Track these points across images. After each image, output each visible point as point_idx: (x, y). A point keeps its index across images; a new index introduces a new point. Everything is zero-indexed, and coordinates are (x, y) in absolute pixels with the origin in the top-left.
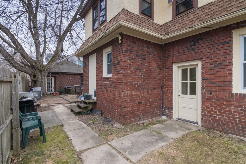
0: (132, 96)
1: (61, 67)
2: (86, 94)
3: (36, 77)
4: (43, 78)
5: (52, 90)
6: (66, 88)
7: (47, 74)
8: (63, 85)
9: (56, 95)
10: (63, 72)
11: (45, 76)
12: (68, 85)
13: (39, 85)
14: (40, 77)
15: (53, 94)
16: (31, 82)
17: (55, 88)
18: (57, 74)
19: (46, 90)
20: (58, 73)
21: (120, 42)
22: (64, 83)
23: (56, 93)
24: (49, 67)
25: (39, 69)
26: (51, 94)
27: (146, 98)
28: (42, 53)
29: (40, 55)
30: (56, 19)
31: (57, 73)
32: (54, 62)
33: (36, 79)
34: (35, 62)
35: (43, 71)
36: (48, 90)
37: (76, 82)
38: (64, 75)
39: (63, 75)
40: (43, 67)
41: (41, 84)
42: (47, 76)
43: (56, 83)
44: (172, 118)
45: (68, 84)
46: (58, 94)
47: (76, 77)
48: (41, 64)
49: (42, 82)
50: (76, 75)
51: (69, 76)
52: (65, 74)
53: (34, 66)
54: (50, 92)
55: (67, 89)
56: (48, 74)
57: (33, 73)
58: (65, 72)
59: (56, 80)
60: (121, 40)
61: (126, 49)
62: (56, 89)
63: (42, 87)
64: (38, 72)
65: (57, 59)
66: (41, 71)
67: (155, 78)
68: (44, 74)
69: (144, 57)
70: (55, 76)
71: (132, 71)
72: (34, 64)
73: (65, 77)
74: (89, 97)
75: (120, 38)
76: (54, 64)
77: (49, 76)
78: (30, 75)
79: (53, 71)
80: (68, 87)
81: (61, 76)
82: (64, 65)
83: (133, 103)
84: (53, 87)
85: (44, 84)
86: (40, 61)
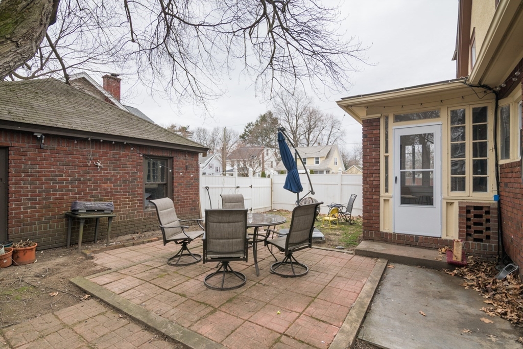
6: (82, 214)
8: (56, 199)
9: (13, 264)
18: (18, 132)
20: (24, 131)
22: (61, 188)
23: (15, 253)
31: (19, 128)
37: (124, 181)
38: (65, 147)
39: (53, 145)
43: (12, 188)
45: (84, 190)
47: (125, 156)
50: (128, 146)
51: (90, 151)
52: (70, 139)
55: (88, 221)
58: (67, 126)
59: (12, 171)
62: (13, 222)
70: (6, 149)
73: (71, 153)
81: (45, 150)
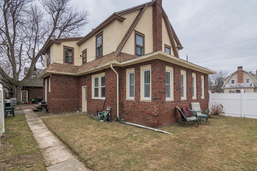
0: (58, 101)
1: (35, 82)
2: (43, 101)
3: (13, 90)
4: (18, 91)
5: (26, 101)
6: (38, 98)
7: (21, 88)
10: (36, 86)
11: (20, 90)
12: (40, 96)
13: (15, 96)
14: (16, 90)
15: (27, 103)
16: (9, 94)
17: (28, 99)
19: (20, 100)
20: (31, 87)
21: (51, 77)
22: (36, 95)
23: (29, 103)
24: (23, 83)
25: (15, 85)
26: (25, 103)
27: (67, 102)
28: (18, 72)
29: (16, 74)
30: (30, 45)
32: (28, 79)
33: (12, 92)
34: (12, 79)
35: (18, 86)
36: (23, 100)
38: (37, 89)
40: (18, 83)
41: (16, 96)
42: (22, 90)
43: (30, 95)
44: (82, 112)
46: (31, 103)
48: (17, 81)
49: (17, 94)
51: (41, 89)
53: (11, 83)
54: (24, 101)
56: (23, 88)
57: (10, 87)
58: (37, 86)
59: (30, 92)
60: (52, 76)
61: (54, 80)
62: (30, 99)
63: (18, 98)
64: (14, 87)
65: (30, 76)
66: (16, 86)
67: (74, 92)
68: (19, 88)
69: (66, 83)
70: (29, 90)
71: (57, 90)
72: (11, 81)
74: (45, 103)
75: (51, 75)
76: (27, 80)
77: (24, 90)
78: (8, 89)
79: (27, 86)
80: (39, 98)
81: (34, 90)
82: (37, 81)
83: (59, 104)
84: (27, 98)
85: (19, 96)
86: (16, 79)
